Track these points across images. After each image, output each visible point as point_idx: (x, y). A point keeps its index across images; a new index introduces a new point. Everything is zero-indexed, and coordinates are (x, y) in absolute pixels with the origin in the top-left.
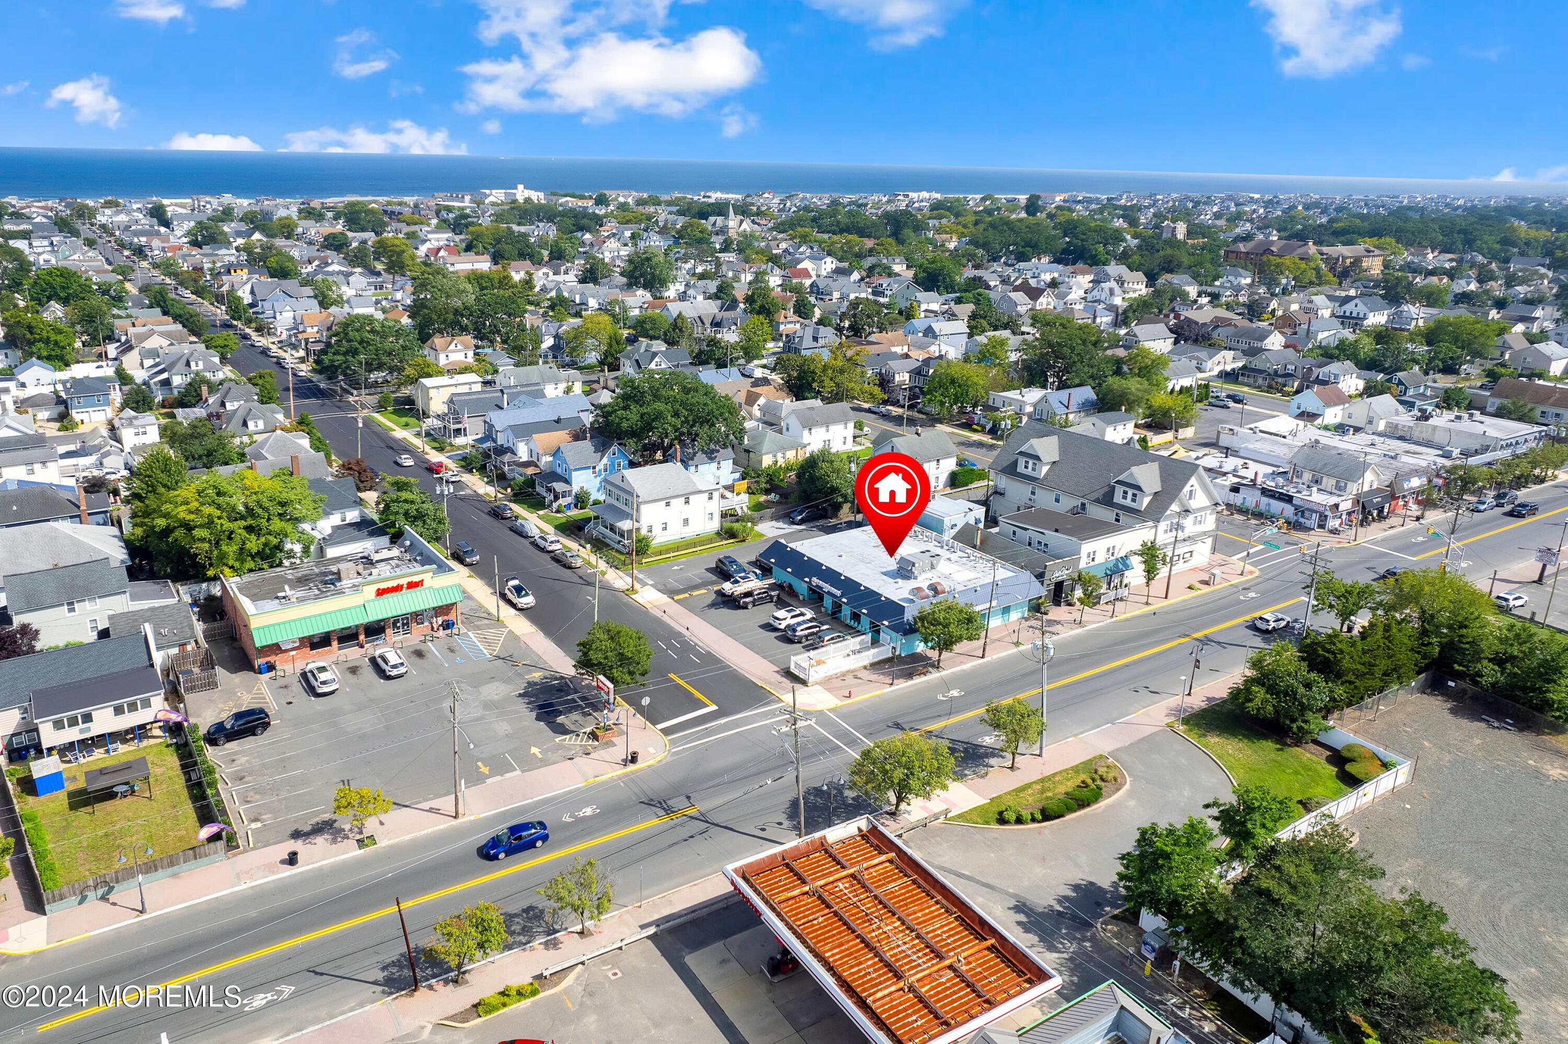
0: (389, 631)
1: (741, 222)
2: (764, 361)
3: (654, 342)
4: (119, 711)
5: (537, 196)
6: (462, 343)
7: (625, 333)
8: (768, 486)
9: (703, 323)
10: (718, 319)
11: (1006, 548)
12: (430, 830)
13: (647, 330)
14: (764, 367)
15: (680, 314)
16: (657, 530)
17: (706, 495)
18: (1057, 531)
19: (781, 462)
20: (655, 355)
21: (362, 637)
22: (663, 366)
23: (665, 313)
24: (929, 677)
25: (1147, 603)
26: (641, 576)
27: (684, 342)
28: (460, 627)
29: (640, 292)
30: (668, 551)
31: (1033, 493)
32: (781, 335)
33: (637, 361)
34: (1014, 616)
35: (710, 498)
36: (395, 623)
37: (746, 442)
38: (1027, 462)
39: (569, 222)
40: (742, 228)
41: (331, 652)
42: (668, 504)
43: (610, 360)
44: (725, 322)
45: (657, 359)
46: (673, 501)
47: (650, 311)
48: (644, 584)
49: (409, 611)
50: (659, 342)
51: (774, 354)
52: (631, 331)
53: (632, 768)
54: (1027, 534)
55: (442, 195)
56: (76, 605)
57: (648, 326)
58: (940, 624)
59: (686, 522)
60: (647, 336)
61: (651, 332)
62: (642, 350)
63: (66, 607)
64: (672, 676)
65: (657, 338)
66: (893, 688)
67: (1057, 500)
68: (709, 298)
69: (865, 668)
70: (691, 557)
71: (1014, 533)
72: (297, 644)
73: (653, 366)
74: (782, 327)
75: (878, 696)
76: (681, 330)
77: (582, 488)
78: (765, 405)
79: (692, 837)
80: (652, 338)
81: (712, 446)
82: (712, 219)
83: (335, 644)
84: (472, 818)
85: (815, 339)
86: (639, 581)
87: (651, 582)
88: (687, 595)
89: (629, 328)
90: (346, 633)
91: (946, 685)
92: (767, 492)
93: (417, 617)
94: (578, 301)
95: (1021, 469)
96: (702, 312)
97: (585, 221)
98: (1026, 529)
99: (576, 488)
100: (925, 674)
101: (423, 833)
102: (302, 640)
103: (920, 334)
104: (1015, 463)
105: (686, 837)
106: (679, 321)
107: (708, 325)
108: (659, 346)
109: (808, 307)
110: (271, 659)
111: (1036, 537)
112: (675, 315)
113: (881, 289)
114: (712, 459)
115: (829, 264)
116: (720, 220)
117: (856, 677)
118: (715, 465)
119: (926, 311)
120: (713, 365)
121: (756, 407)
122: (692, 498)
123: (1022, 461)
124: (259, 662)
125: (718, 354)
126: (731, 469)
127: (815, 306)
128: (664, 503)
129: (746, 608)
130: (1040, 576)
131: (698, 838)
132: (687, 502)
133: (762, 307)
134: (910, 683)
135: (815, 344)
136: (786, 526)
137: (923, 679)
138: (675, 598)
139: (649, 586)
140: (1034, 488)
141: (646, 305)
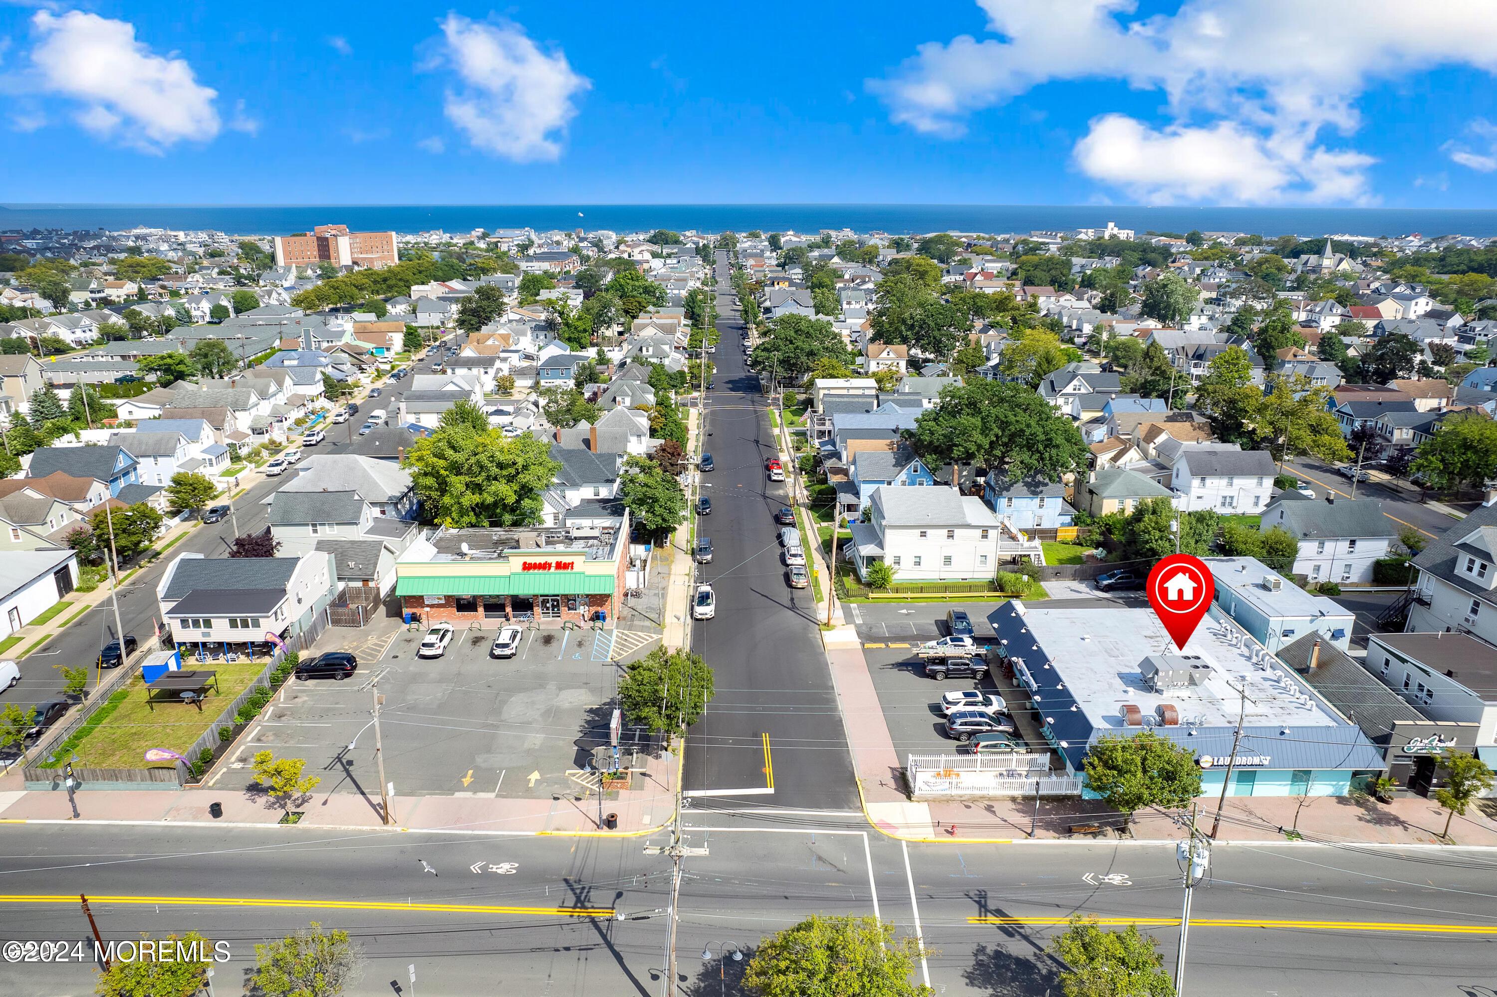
0: (538, 610)
1: (1341, 260)
4: (233, 624)
5: (1124, 235)
6: (896, 352)
8: (1101, 539)
9: (1187, 355)
10: (1201, 351)
11: (1354, 682)
12: (351, 827)
15: (1154, 342)
16: (907, 562)
17: (979, 532)
18: (1449, 674)
20: (1074, 377)
21: (509, 609)
22: (1083, 391)
24: (1100, 842)
25: (1443, 837)
28: (610, 623)
30: (907, 590)
31: (1474, 611)
33: (1052, 382)
34: (1321, 789)
35: (985, 536)
36: (544, 602)
37: (1092, 480)
38: (1472, 562)
39: (1136, 256)
40: (1341, 267)
41: (476, 617)
42: (923, 534)
44: (1208, 354)
45: (1075, 382)
46: (930, 532)
48: (850, 622)
49: (562, 592)
53: (605, 833)
54: (1407, 669)
55: (1038, 233)
56: (318, 527)
57: (1120, 353)
58: (1114, 768)
59: (948, 560)
62: (1067, 371)
63: (310, 528)
64: (766, 736)
66: (1031, 841)
69: (1014, 799)
70: (932, 603)
71: (1387, 662)
72: (443, 602)
73: (1068, 390)
75: (996, 846)
76: (1151, 359)
78: (1163, 443)
79: (567, 949)
81: (1039, 477)
82: (1304, 257)
83: (481, 610)
84: (399, 829)
86: (849, 617)
87: (859, 621)
88: (883, 646)
90: (492, 601)
91: (1114, 861)
92: (1098, 545)
93: (569, 601)
94: (1074, 327)
95: (1461, 570)
97: (1153, 256)
98: (1404, 661)
99: (864, 503)
100: (1095, 835)
101: (343, 827)
102: (448, 598)
103: (1487, 388)
104: (1453, 562)
105: (560, 945)
106: (1152, 349)
107: (1191, 357)
110: (417, 611)
111: (1418, 678)
113: (1471, 334)
114: (1035, 494)
115: (1423, 305)
116: (1313, 259)
117: (989, 809)
118: (1037, 501)
121: (1152, 445)
122: (957, 532)
123: (1464, 560)
124: (406, 611)
126: (1059, 510)
128: (918, 532)
129: (934, 678)
130: (1382, 741)
131: (574, 954)
132: (951, 536)
134: (1065, 841)
136: (1088, 590)
137: (1089, 841)
138: (867, 646)
139: (852, 626)
140: (1476, 604)
141: (1136, 334)
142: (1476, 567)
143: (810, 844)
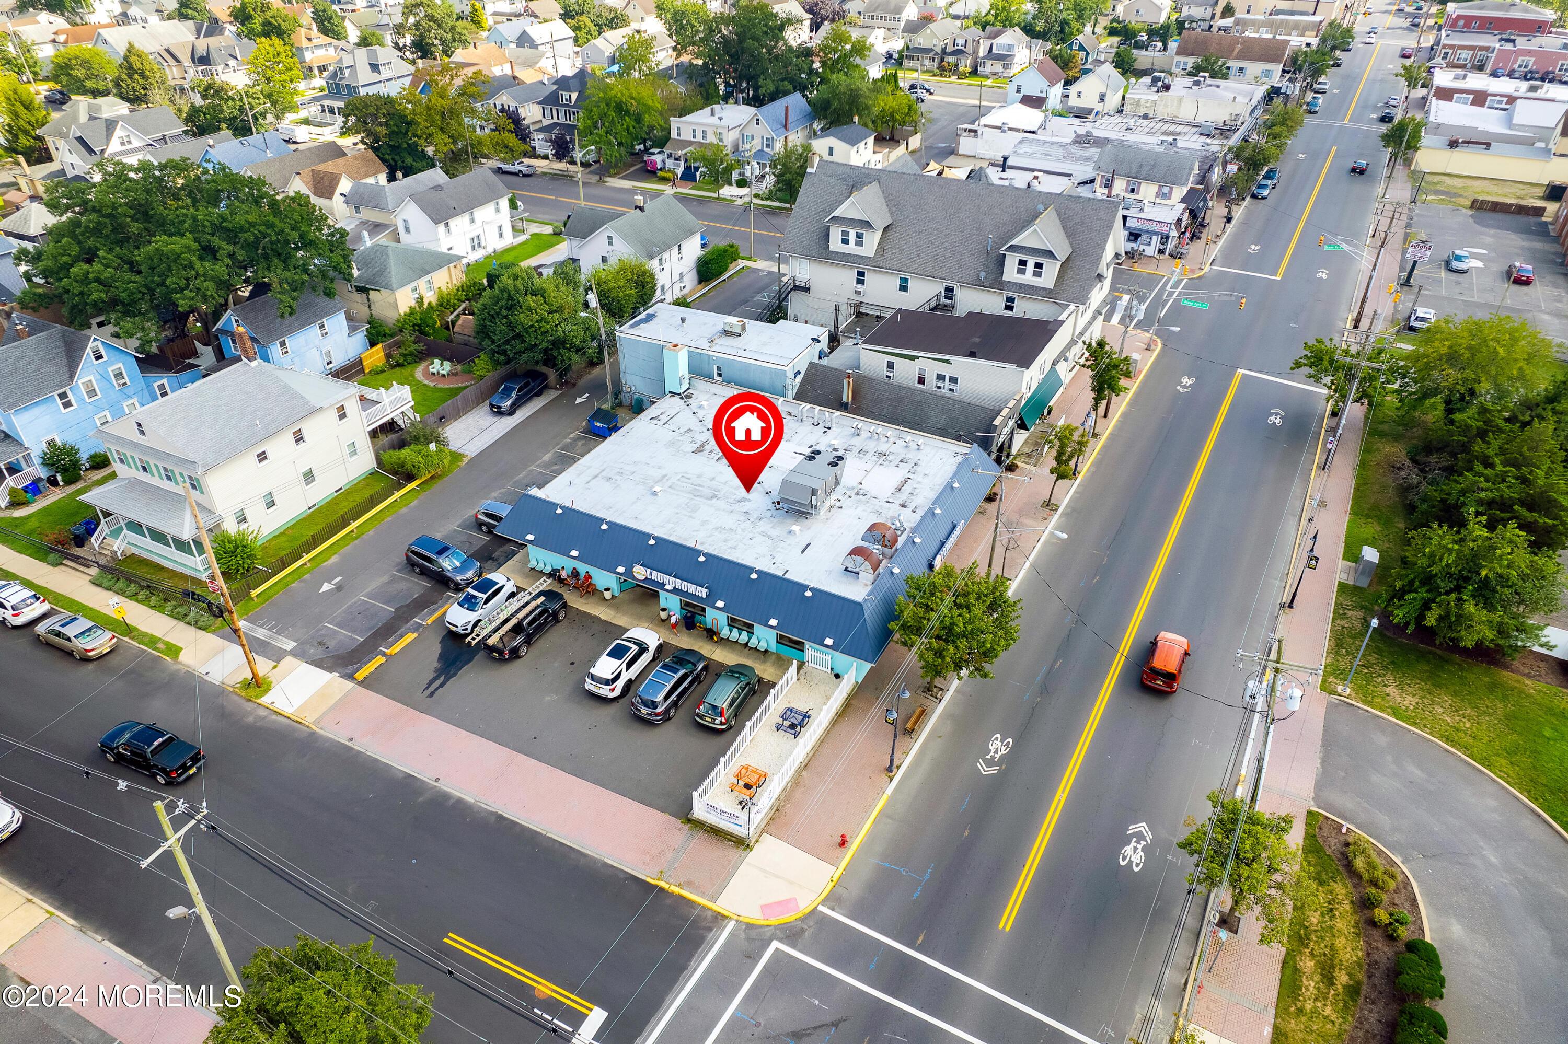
2: (303, 114)
3: (100, 100)
7: (41, 90)
8: (421, 346)
9: (177, 60)
10: (201, 51)
11: (899, 400)
13: (79, 80)
14: (306, 122)
15: (130, 49)
16: (255, 512)
17: (333, 414)
18: (973, 355)
19: (430, 297)
20: (111, 125)
23: (101, 47)
26: (261, 633)
27: (156, 95)
29: (44, 17)
31: (861, 282)
32: (311, 69)
33: (80, 140)
35: (343, 416)
37: (355, 273)
38: (846, 233)
42: (262, 457)
43: (24, 141)
44: (214, 56)
45: (119, 132)
47: (72, 45)
48: (277, 656)
50: (111, 99)
51: (315, 99)
52: (51, 85)
54: (915, 366)
57: (80, 73)
59: (309, 476)
60: (85, 91)
61: (89, 84)
62: (83, 118)
64: (453, 940)
65: (106, 93)
67: (904, 288)
68: (170, 18)
70: (346, 549)
73: (114, 147)
74: (308, 56)
75: (886, 814)
76: (142, 75)
77: (51, 443)
78: (354, 191)
80: (95, 93)
85: (375, 67)
86: (263, 648)
87: (289, 645)
88: (381, 659)
89: (46, 79)
92: (425, 358)
95: (836, 245)
96: (169, 42)
98: (912, 358)
99: (36, 445)
103: (513, 46)
104: (826, 238)
106: (133, 59)
107: (187, 63)
108: (114, 107)
109: (335, 20)
111: (934, 368)
112: (122, 50)
118: (316, 331)
119: (495, 14)
120: (226, 132)
121: (337, 198)
122: (306, 428)
123: (836, 233)
125: (229, 110)
126: (344, 330)
127: (343, 18)
128: (251, 456)
132: (300, 439)
133: (266, 23)
135: (375, 77)
138: (360, 675)
139: (289, 660)
140: (861, 274)
141: (62, 38)
142: (852, 238)
143: (757, 1031)
